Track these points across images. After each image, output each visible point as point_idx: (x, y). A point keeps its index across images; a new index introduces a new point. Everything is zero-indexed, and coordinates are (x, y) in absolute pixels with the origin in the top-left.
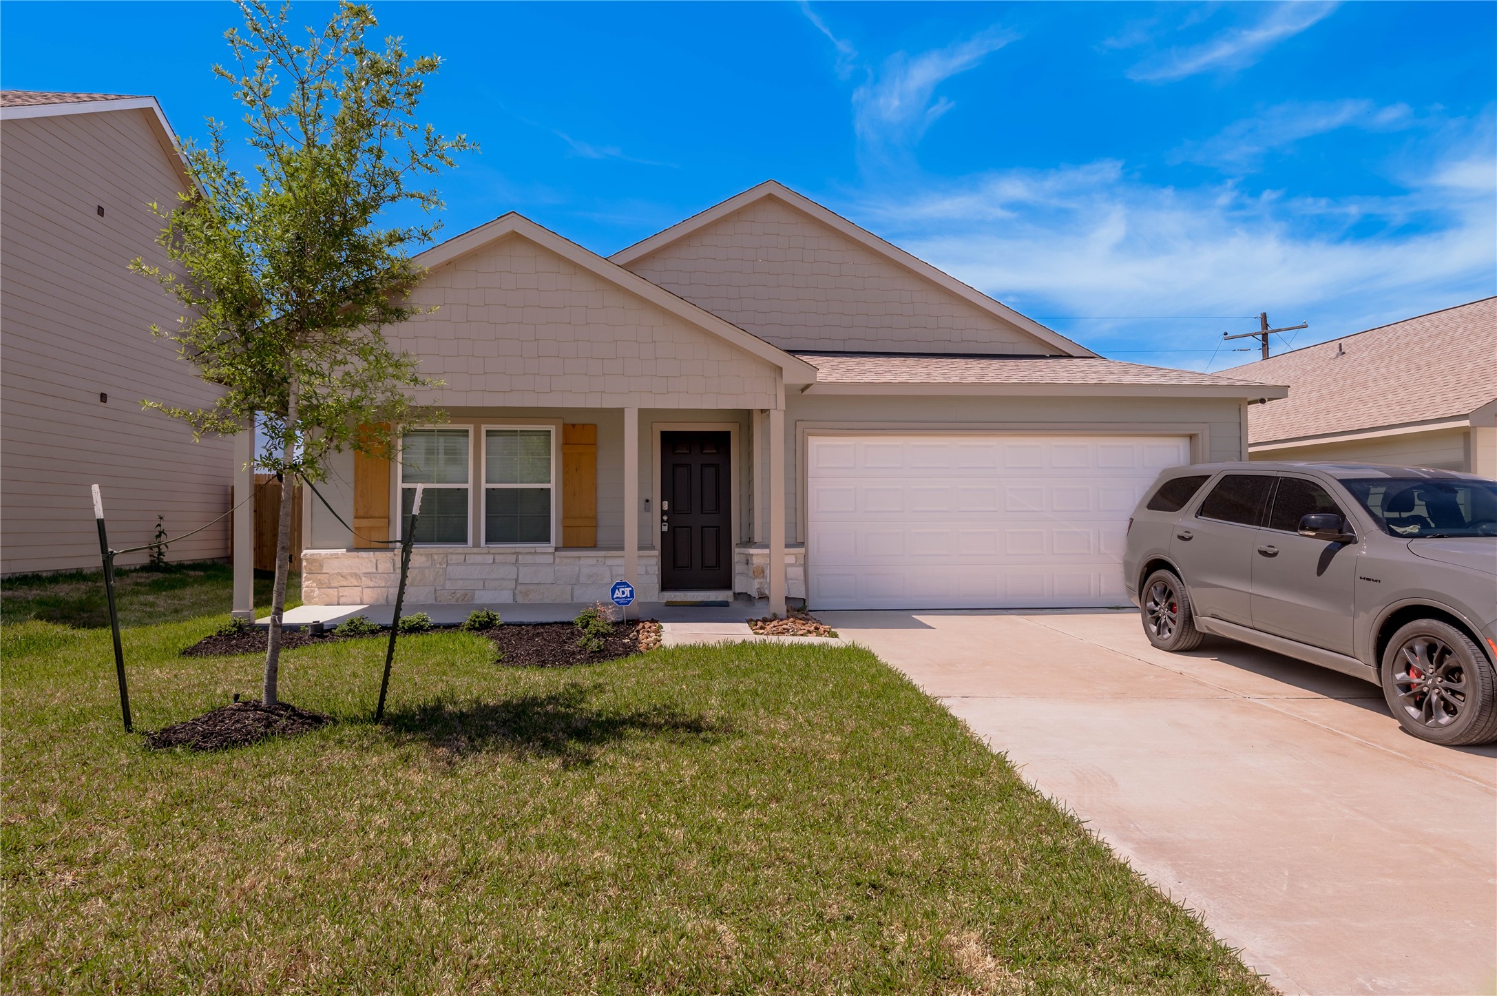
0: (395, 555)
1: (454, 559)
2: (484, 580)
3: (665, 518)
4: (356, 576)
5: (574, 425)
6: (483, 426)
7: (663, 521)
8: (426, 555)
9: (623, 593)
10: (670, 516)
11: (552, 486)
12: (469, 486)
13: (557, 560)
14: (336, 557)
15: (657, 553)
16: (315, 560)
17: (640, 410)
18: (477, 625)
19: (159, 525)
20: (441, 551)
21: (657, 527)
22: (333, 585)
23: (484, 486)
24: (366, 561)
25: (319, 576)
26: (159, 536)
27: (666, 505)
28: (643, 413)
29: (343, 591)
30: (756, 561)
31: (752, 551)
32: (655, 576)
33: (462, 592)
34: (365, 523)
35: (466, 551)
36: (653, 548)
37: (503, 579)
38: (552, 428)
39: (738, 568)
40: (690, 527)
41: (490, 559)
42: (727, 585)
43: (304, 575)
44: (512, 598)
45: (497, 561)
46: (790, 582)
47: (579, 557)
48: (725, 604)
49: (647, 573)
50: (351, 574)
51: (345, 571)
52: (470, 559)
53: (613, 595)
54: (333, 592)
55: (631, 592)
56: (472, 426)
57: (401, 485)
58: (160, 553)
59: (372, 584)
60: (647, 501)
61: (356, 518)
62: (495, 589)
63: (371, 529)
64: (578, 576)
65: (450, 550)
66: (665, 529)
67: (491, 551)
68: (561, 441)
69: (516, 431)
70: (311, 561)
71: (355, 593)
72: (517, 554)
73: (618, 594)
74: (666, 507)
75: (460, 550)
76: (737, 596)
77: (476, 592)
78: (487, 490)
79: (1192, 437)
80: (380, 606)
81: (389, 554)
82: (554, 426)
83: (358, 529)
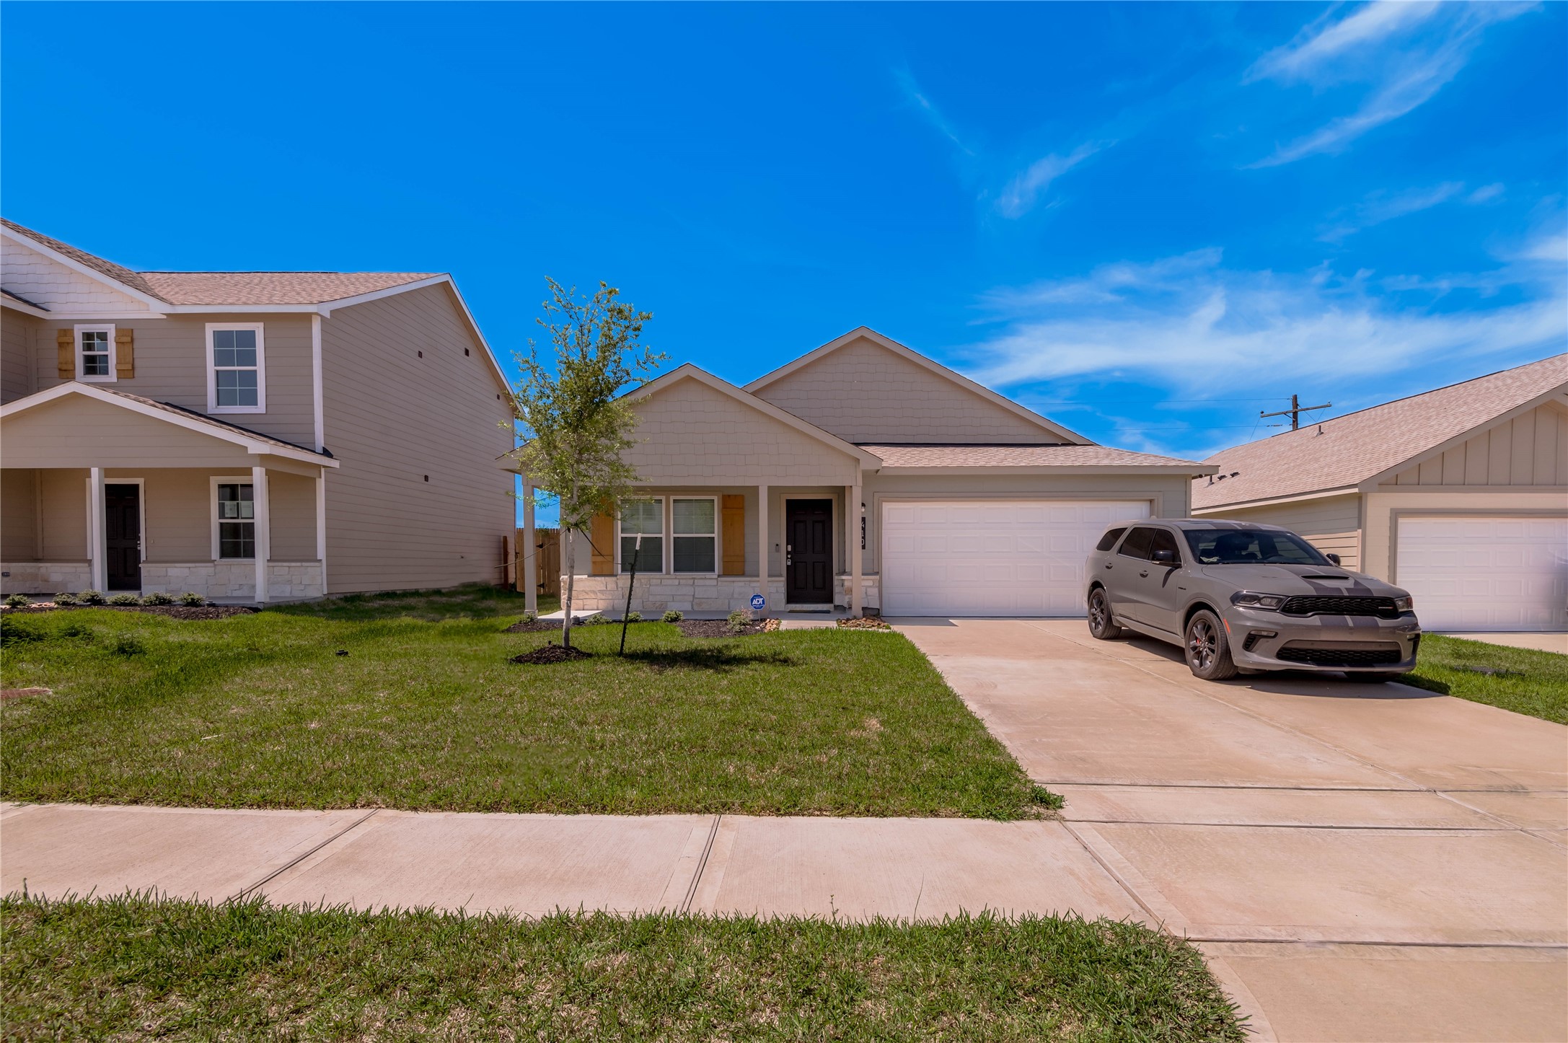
0: (617, 579)
1: (654, 582)
2: (673, 596)
3: (789, 556)
4: (594, 592)
5: (729, 496)
6: (671, 497)
7: (787, 558)
8: (637, 579)
9: (758, 601)
10: (792, 555)
11: (715, 535)
12: (663, 535)
13: (719, 583)
14: (582, 580)
15: (784, 579)
17: (769, 487)
18: (669, 619)
20: (646, 577)
21: (784, 562)
22: (580, 598)
23: (672, 535)
24: (599, 582)
27: (790, 548)
28: (771, 489)
29: (586, 602)
30: (846, 584)
31: (844, 577)
32: (783, 595)
33: (659, 603)
34: (598, 559)
35: (661, 577)
36: (781, 576)
37: (685, 595)
38: (716, 498)
39: (837, 589)
40: (805, 562)
42: (830, 600)
43: (562, 591)
44: (690, 607)
45: (681, 583)
46: (869, 597)
47: (733, 581)
48: (828, 612)
49: (777, 592)
50: (591, 591)
51: (587, 589)
52: (664, 582)
53: (752, 602)
54: (581, 602)
55: (763, 601)
56: (664, 497)
57: (620, 535)
59: (604, 597)
60: (777, 545)
61: (593, 555)
62: (680, 601)
63: (602, 563)
64: (733, 594)
65: (652, 577)
66: (789, 563)
67: (677, 577)
68: (721, 506)
69: (693, 500)
71: (593, 603)
72: (694, 579)
73: (755, 602)
74: (790, 549)
75: (658, 576)
76: (836, 607)
77: (668, 602)
78: (674, 538)
79: (1151, 501)
80: (610, 611)
81: (614, 579)
82: (716, 497)
83: (594, 563)
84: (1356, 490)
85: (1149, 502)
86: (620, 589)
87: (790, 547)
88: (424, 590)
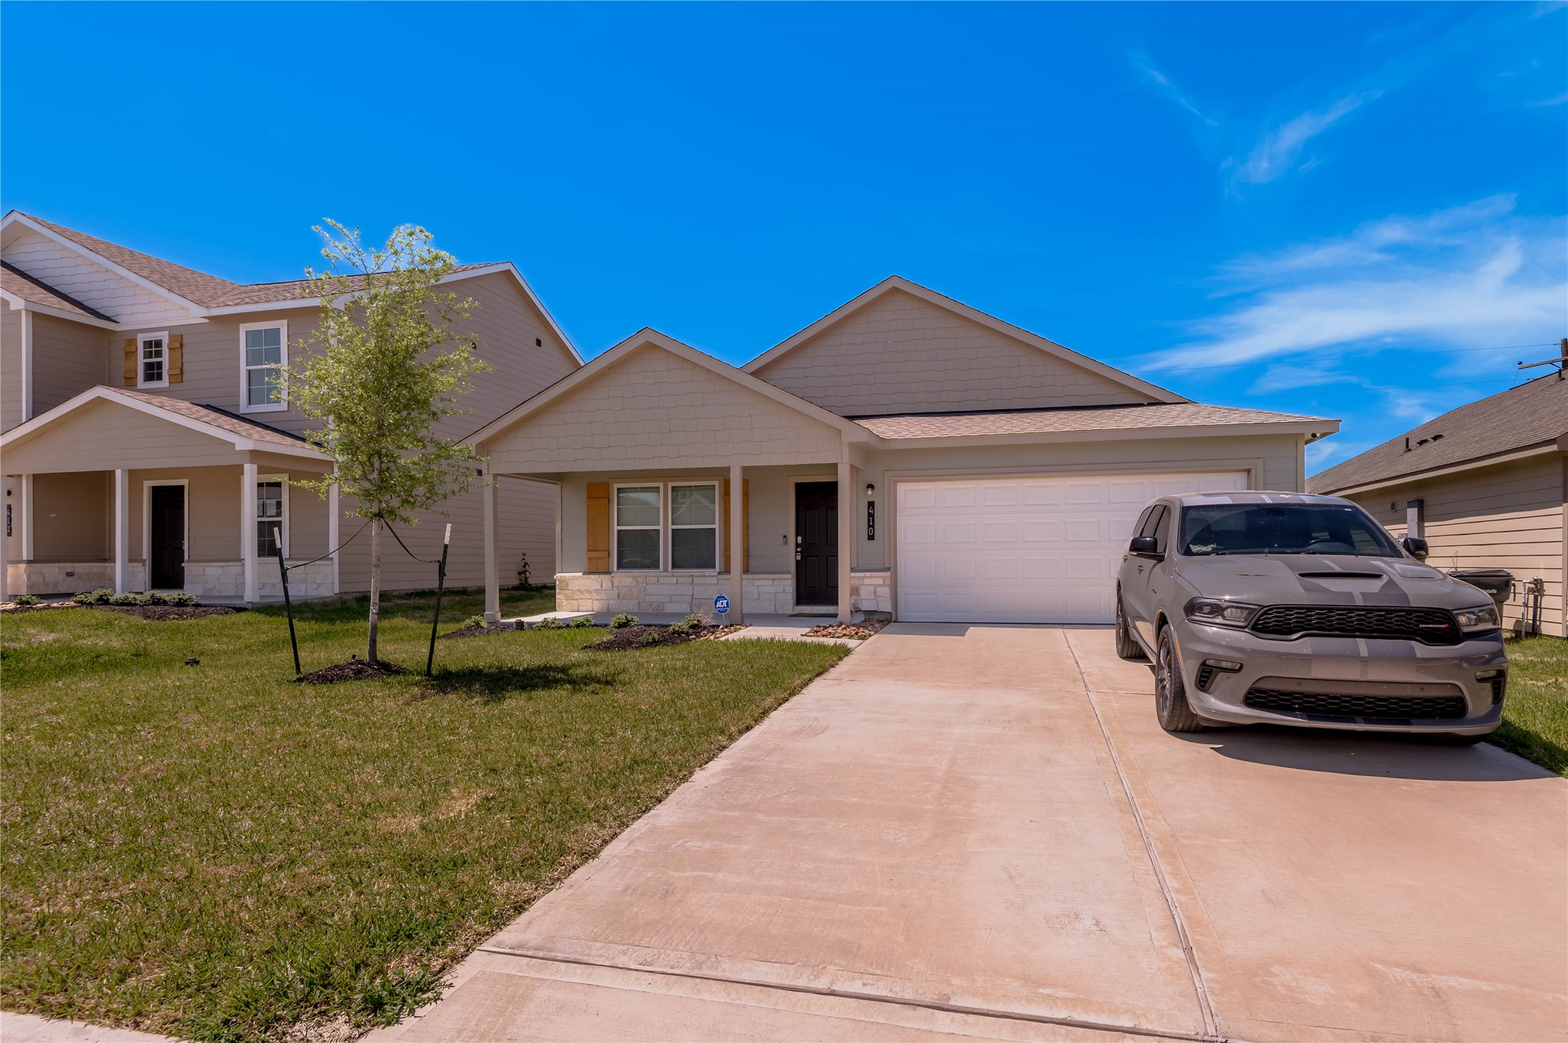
0: (612, 577)
1: (651, 580)
2: (671, 596)
3: (799, 550)
4: (589, 592)
5: (723, 480)
6: (669, 483)
7: (797, 552)
8: (633, 577)
9: (722, 604)
10: (802, 548)
11: (716, 526)
12: (660, 527)
13: (721, 582)
14: (575, 578)
15: (791, 576)
16: (564, 581)
17: (742, 468)
19: (524, 559)
20: (641, 574)
21: (792, 557)
22: (575, 598)
23: (671, 527)
24: (594, 581)
25: (567, 592)
26: (524, 566)
29: (583, 603)
32: (791, 594)
33: (656, 604)
34: (594, 554)
35: (658, 574)
36: (788, 573)
37: (683, 595)
38: (716, 483)
40: (818, 556)
41: (674, 580)
42: (835, 602)
43: (557, 591)
45: (679, 582)
46: (879, 599)
49: (785, 591)
50: (586, 590)
51: (582, 588)
52: (662, 580)
53: (716, 605)
54: (575, 603)
55: (727, 603)
56: (662, 484)
57: (616, 528)
58: (526, 578)
59: (599, 598)
60: (785, 536)
61: (588, 551)
62: (678, 602)
63: (598, 559)
65: (648, 574)
66: (799, 558)
67: (674, 574)
68: (723, 493)
69: (692, 486)
70: (562, 581)
71: (588, 604)
72: (693, 576)
73: (719, 605)
74: (799, 541)
75: (653, 574)
77: (666, 604)
78: (673, 530)
79: (1249, 471)
80: (605, 613)
81: (608, 576)
82: (718, 482)
83: (589, 558)
84: (1554, 448)
85: (1245, 474)
86: (615, 588)
87: (800, 539)
88: (475, 588)
